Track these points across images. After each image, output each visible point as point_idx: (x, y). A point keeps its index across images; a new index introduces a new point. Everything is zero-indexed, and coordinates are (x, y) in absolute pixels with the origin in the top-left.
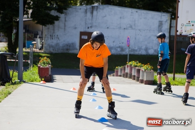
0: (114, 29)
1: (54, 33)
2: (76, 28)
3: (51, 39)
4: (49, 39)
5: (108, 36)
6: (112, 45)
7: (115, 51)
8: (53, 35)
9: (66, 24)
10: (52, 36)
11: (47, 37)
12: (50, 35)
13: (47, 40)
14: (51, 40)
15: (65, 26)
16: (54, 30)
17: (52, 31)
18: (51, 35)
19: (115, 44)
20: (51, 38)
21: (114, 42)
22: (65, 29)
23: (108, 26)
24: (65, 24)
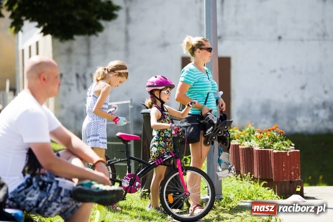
0: (302, 40)
1: (89, 65)
2: (165, 45)
3: (81, 88)
4: (74, 88)
5: (282, 69)
6: (298, 101)
7: (309, 120)
8: (88, 76)
9: (132, 34)
10: (84, 77)
11: (67, 83)
12: (77, 76)
13: (64, 94)
14: (79, 92)
15: (127, 39)
16: (88, 55)
17: (83, 60)
18: (81, 75)
19: (307, 94)
20: (80, 84)
21: (303, 88)
22: (127, 49)
23: (279, 33)
24: (127, 32)
